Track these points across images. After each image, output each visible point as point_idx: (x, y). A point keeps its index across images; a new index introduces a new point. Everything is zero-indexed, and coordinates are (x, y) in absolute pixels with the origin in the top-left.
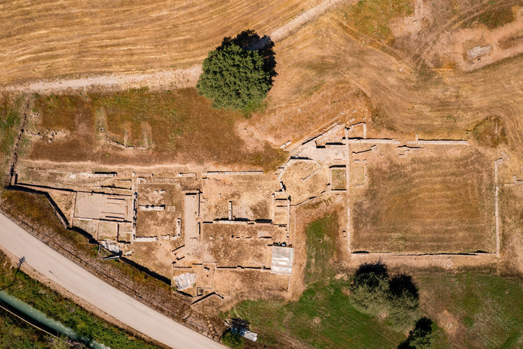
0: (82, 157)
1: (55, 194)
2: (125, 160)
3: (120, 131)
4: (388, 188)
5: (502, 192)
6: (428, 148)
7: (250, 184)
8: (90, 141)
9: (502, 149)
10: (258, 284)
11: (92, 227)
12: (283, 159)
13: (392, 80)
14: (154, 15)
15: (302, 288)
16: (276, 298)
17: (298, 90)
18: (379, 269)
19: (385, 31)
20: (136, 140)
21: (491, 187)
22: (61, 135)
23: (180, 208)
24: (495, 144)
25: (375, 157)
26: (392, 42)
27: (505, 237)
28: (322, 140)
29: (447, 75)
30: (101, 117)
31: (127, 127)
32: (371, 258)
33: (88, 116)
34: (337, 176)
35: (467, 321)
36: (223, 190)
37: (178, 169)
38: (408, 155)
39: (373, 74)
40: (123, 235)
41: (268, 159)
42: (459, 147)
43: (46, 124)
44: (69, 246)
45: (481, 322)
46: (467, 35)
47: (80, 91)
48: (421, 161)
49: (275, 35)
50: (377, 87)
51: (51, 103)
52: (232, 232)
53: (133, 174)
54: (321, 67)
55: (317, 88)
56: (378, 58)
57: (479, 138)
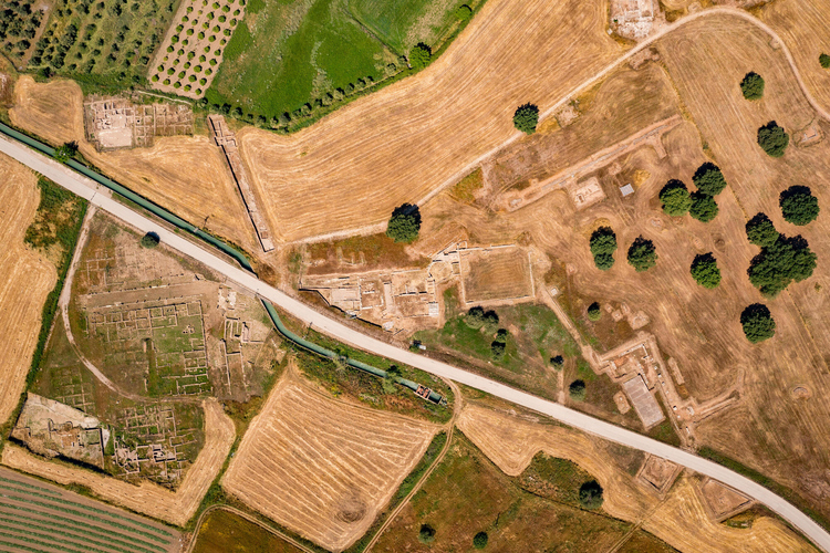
0: (332, 271)
1: (321, 291)
2: (354, 271)
3: (350, 257)
4: (481, 270)
5: (533, 267)
6: (496, 249)
7: (415, 276)
8: (335, 263)
9: (532, 246)
10: (423, 323)
11: (341, 305)
12: (429, 262)
13: (476, 219)
14: (360, 200)
15: (444, 322)
16: (432, 328)
17: (433, 229)
18: (480, 308)
19: (471, 196)
20: (357, 260)
21: (528, 265)
22: (321, 262)
23: (382, 291)
24: (528, 245)
25: (472, 257)
26: (475, 201)
27: (536, 288)
28: (447, 251)
29: (502, 215)
30: (339, 251)
31: (352, 254)
32: (475, 304)
33: (333, 251)
34: (455, 267)
35: (523, 328)
36: (402, 280)
37: (380, 272)
38: (487, 254)
39: (467, 217)
40: (356, 307)
41: (422, 263)
42: (511, 248)
43: (313, 257)
44: (332, 314)
45: (529, 328)
46: (509, 195)
47: (328, 240)
48: (493, 256)
49: (419, 204)
50: (470, 224)
51: (315, 247)
52: (408, 299)
53: (358, 277)
54: (442, 217)
55: (441, 226)
56: (469, 210)
57: (520, 242)
